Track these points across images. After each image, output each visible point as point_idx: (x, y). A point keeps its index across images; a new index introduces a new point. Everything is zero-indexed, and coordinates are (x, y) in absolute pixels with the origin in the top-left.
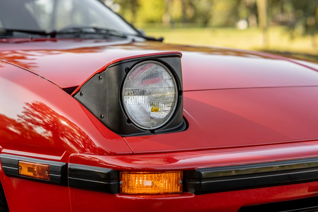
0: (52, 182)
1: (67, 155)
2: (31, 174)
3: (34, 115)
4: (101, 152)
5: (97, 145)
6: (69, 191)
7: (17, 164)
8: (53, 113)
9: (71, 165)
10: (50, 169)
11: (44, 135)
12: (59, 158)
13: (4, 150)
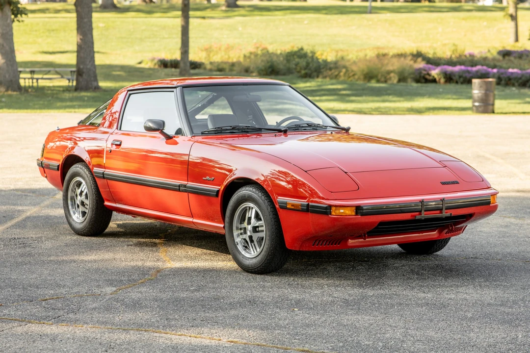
0: (302, 211)
1: (309, 200)
2: (293, 207)
3: (279, 176)
4: (323, 199)
5: (321, 195)
6: (310, 214)
7: (286, 203)
8: (293, 176)
9: (310, 204)
10: (302, 205)
11: (286, 186)
12: (306, 201)
13: (279, 197)
